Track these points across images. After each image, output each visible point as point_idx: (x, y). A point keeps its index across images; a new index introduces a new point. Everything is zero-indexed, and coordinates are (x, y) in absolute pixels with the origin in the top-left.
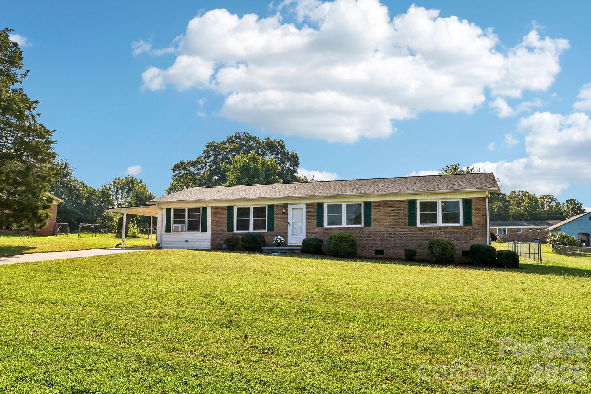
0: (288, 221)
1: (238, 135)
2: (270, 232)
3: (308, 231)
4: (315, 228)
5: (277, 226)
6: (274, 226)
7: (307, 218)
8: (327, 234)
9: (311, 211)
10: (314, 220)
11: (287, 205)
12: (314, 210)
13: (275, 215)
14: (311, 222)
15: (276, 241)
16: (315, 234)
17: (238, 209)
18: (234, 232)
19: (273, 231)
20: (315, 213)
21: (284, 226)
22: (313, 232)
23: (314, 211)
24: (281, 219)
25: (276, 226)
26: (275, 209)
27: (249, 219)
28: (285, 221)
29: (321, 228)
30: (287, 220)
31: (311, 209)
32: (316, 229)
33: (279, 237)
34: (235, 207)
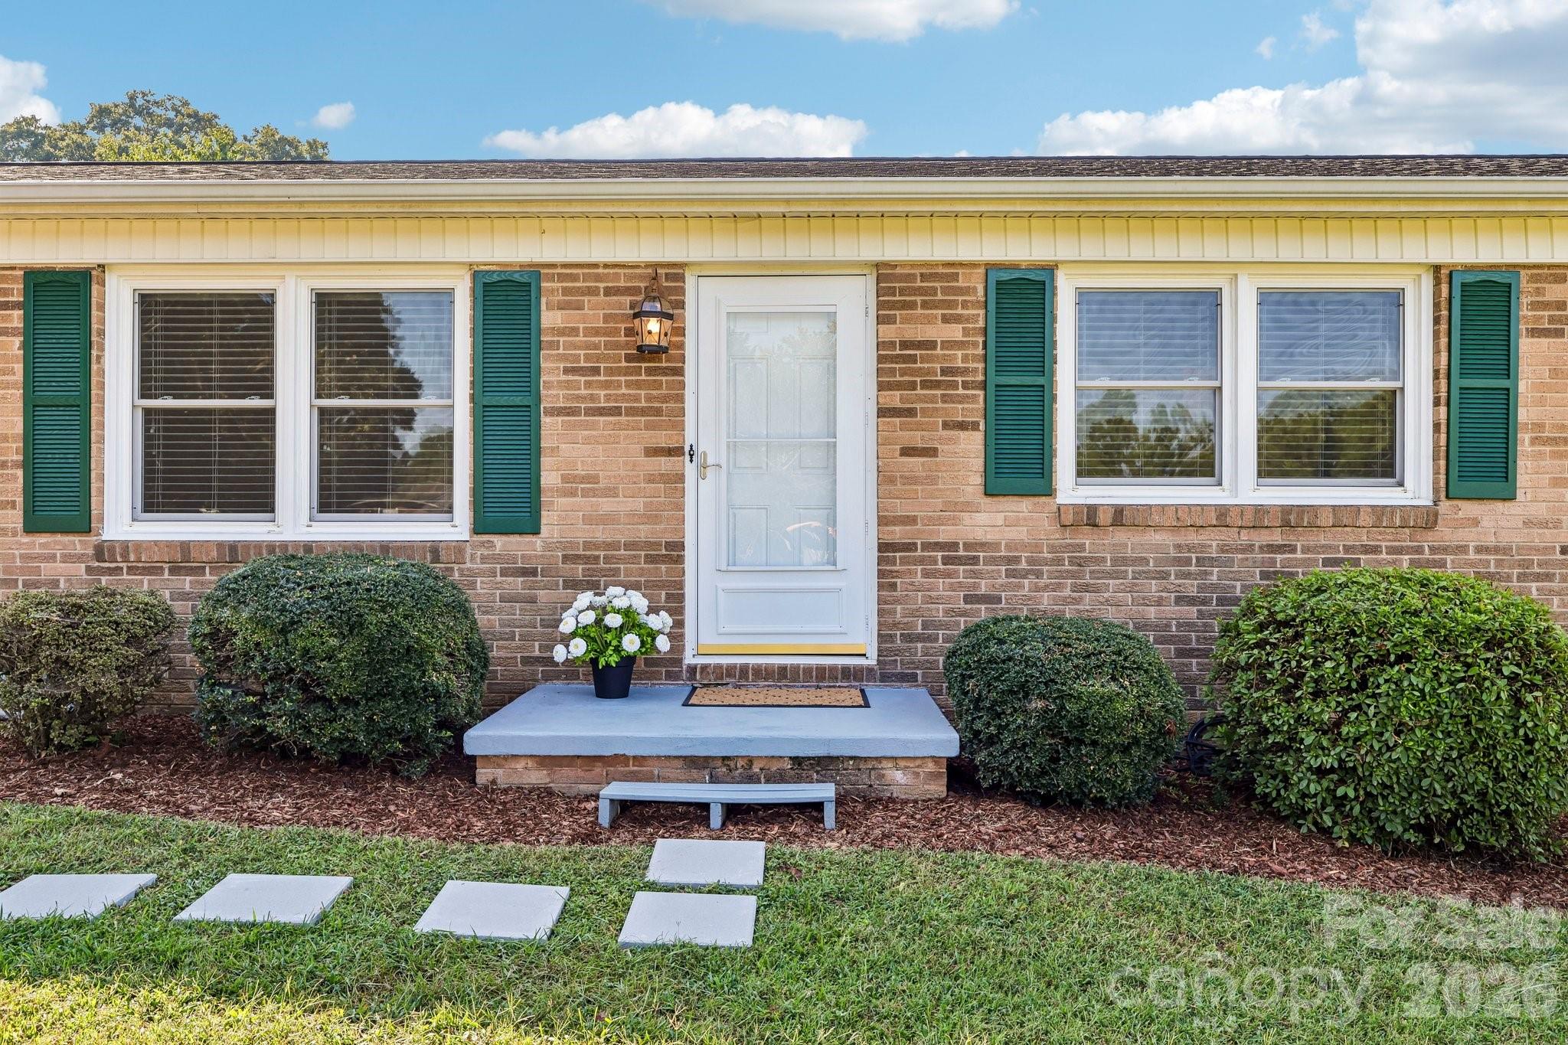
0: (689, 439)
1: (140, 102)
2: (499, 541)
3: (898, 533)
4: (969, 507)
5: (573, 484)
6: (549, 478)
7: (883, 412)
8: (1080, 563)
9: (931, 345)
10: (962, 426)
11: (681, 278)
12: (955, 332)
13: (551, 372)
14: (932, 452)
15: (597, 634)
16: (974, 560)
17: (148, 304)
18: (107, 536)
19: (536, 532)
20: (970, 359)
21: (651, 479)
22: (954, 546)
23: (960, 345)
24: (616, 411)
25: (565, 479)
26: (550, 318)
27: (271, 412)
28: (663, 438)
29: (1024, 506)
30: (680, 427)
31: (930, 320)
32: (982, 518)
33: (620, 597)
34: (111, 279)
